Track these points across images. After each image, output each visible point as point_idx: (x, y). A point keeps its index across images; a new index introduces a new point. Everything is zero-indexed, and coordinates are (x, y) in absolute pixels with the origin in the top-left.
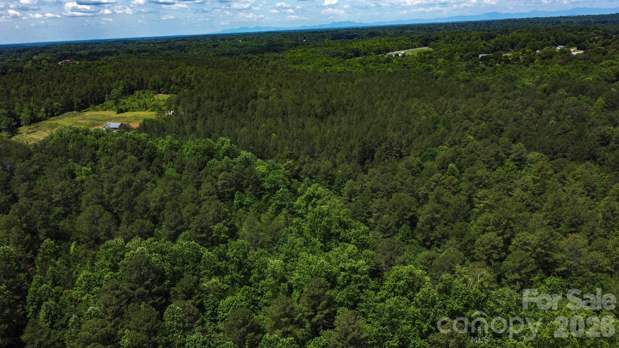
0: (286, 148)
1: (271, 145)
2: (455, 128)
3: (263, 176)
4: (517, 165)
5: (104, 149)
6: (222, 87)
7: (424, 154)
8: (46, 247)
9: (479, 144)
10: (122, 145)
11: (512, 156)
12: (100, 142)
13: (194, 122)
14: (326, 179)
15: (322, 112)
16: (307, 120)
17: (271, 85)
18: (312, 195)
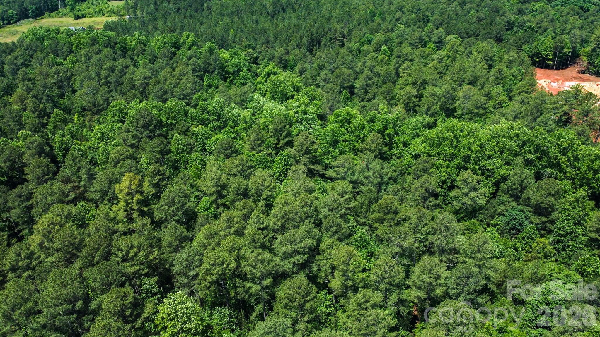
0: (244, 40)
1: (230, 37)
2: (389, 18)
3: (227, 61)
4: (437, 46)
5: (77, 46)
7: (362, 40)
8: (57, 115)
9: (408, 30)
10: (94, 41)
11: (433, 39)
12: (73, 39)
13: (155, 22)
14: (280, 63)
15: (273, 11)
16: (260, 17)
18: (270, 72)
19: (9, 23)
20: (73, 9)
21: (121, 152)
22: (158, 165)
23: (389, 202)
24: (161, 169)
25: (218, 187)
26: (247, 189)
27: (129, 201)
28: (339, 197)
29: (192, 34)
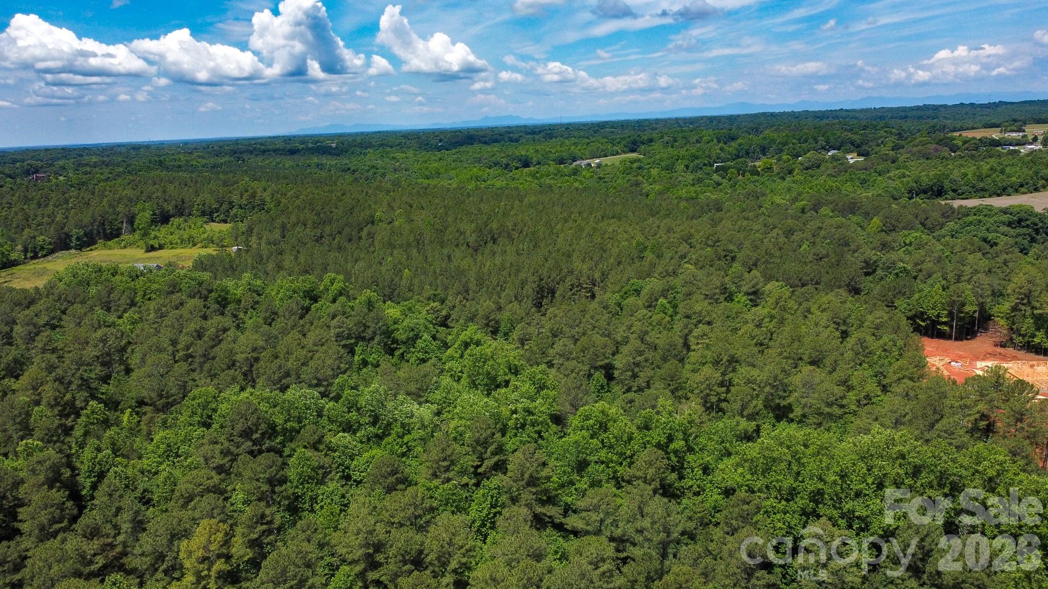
0: (427, 287)
1: (403, 282)
2: (668, 254)
3: (396, 322)
4: (751, 300)
5: (144, 295)
6: (319, 208)
7: (624, 290)
8: (93, 412)
9: (700, 274)
10: (174, 288)
11: (744, 289)
12: (139, 283)
13: (279, 257)
14: (487, 325)
15: (476, 241)
16: (454, 251)
17: (395, 205)
18: (469, 340)
19: (35, 257)
20: (145, 234)
21: (198, 480)
22: (263, 504)
23: (682, 579)
24: (268, 512)
25: (368, 548)
26: (421, 552)
27: (203, 574)
28: (590, 567)
29: (341, 277)
